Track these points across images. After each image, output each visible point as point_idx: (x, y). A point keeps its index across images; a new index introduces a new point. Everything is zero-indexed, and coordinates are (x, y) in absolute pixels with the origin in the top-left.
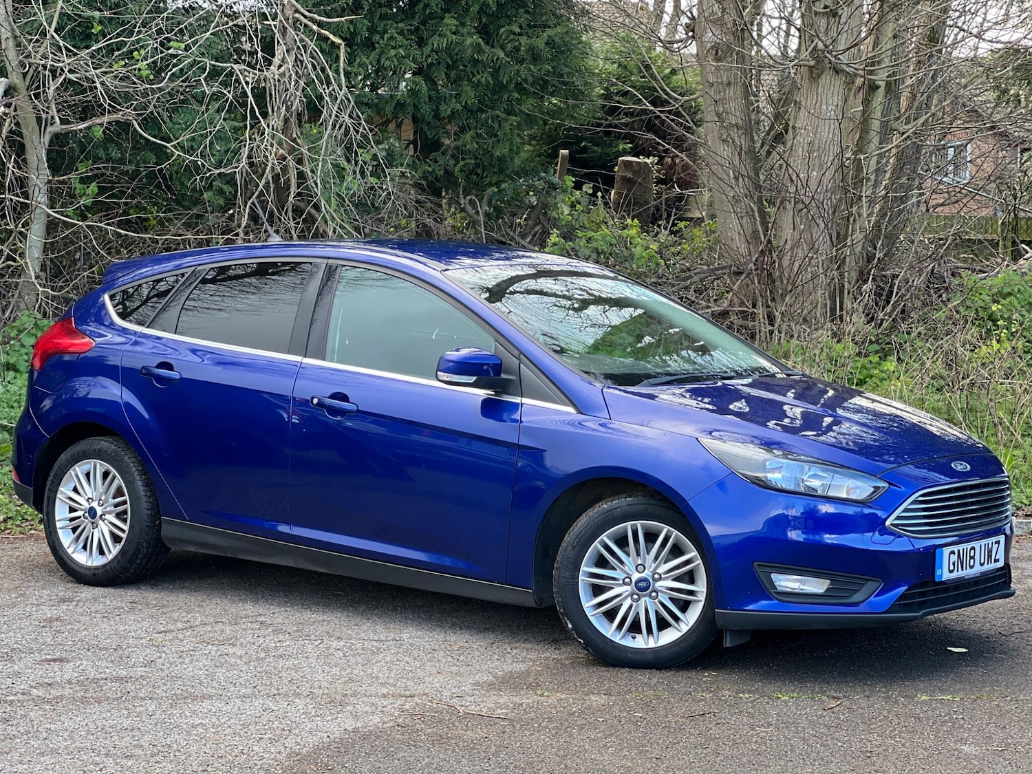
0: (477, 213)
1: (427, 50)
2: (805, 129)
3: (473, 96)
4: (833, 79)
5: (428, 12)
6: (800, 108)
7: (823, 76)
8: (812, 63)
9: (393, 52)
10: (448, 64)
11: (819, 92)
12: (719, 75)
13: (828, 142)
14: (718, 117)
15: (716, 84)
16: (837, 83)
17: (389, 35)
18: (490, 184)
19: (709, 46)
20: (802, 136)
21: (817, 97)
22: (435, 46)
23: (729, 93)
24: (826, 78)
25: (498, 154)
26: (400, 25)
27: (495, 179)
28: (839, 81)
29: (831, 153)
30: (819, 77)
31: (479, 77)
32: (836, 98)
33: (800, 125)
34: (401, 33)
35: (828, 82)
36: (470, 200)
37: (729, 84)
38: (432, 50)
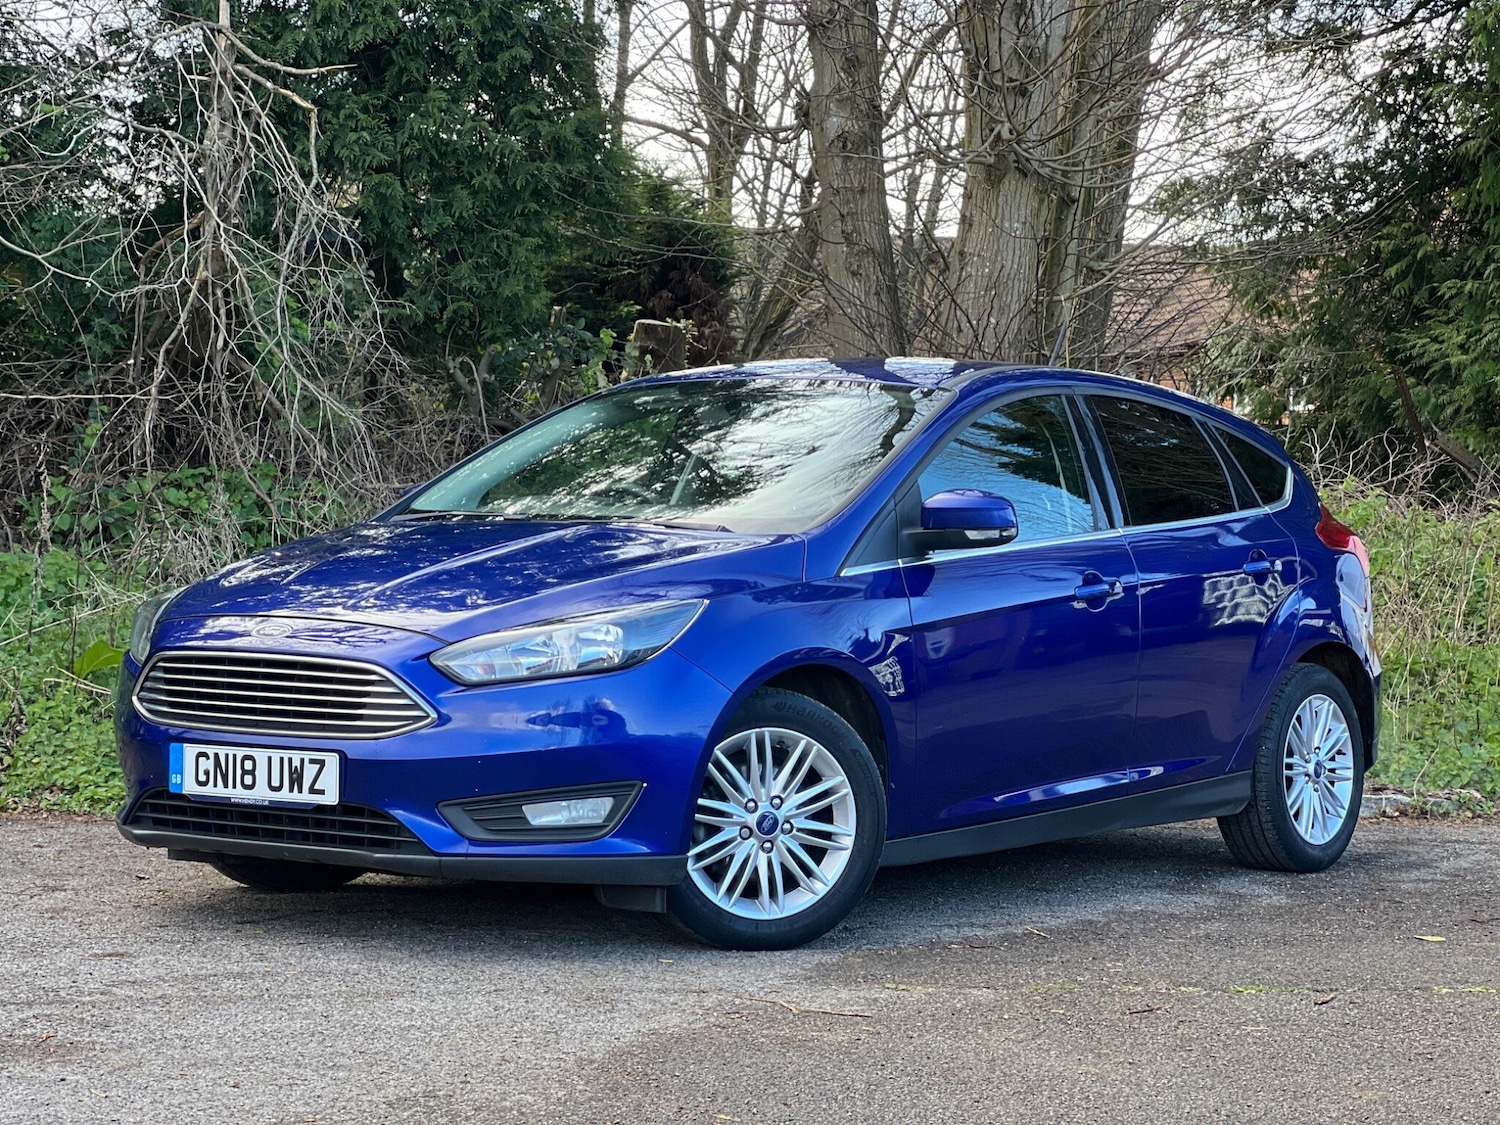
0: (472, 382)
1: (402, 138)
2: (979, 255)
3: (470, 206)
4: (1019, 185)
5: (404, 80)
6: (971, 225)
7: (1006, 181)
8: (991, 160)
9: (353, 136)
10: (432, 158)
11: (1001, 203)
12: (847, 177)
13: (1012, 276)
14: (846, 239)
15: (842, 191)
16: (1026, 191)
17: (348, 112)
18: (492, 340)
19: (832, 136)
20: (974, 266)
21: (997, 209)
22: (416, 130)
23: (862, 204)
24: (1011, 183)
25: (507, 293)
26: (364, 97)
27: (499, 331)
28: (1028, 187)
29: (1016, 291)
30: (1000, 180)
31: (480, 178)
32: (1023, 212)
33: (971, 251)
34: (365, 110)
35: (1012, 188)
36: (462, 363)
37: (862, 191)
38: (410, 137)
